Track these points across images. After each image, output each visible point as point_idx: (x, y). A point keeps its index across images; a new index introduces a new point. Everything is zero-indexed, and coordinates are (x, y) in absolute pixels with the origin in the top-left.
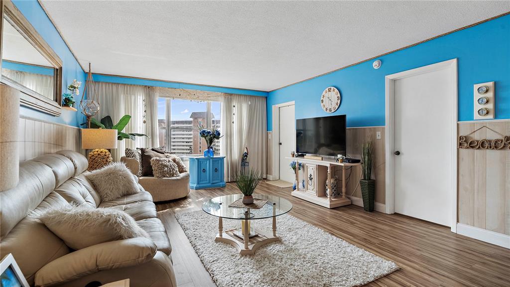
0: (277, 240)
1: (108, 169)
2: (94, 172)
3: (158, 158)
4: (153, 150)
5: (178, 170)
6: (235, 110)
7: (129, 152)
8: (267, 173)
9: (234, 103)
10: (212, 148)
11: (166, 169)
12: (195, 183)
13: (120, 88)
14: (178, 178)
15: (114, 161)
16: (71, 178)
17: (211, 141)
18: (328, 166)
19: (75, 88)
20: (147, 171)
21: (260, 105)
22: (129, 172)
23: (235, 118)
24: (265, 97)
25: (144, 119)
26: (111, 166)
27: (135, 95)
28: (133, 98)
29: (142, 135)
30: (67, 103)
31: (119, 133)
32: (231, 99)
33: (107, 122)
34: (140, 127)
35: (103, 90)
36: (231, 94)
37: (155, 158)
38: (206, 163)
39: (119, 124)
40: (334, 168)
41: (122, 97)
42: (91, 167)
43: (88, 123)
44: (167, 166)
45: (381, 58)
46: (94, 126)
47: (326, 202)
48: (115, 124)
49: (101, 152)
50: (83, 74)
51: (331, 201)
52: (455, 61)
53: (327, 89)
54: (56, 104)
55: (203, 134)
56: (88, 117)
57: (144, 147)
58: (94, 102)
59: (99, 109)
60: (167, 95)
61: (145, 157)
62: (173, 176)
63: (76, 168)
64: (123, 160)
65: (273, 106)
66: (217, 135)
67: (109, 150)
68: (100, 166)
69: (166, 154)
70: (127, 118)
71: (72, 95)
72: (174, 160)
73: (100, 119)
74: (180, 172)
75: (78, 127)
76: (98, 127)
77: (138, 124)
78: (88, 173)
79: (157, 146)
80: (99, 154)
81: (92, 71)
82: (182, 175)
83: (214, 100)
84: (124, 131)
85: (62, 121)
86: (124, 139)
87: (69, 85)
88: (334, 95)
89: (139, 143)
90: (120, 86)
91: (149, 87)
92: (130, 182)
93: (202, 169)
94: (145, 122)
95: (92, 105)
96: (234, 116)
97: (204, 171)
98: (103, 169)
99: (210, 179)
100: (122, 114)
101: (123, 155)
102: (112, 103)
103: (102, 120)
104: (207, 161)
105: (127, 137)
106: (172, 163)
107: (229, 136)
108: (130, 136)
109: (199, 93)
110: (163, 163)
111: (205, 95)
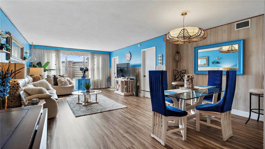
0: (97, 103)
1: (40, 82)
2: (35, 82)
3: (60, 79)
4: (59, 76)
5: (69, 83)
6: (96, 60)
7: (48, 76)
8: (110, 85)
9: (95, 57)
10: (85, 75)
11: (63, 83)
12: (77, 89)
13: (45, 51)
14: (68, 86)
15: (42, 79)
16: (28, 83)
17: (84, 72)
18: (124, 81)
19: (27, 53)
20: (56, 84)
21: (107, 57)
22: (48, 82)
23: (96, 63)
24: (109, 54)
25: (56, 63)
26: (41, 81)
27: (51, 53)
28: (51, 54)
29: (54, 70)
31: (44, 69)
32: (94, 55)
33: (39, 64)
34: (54, 67)
35: (37, 51)
36: (94, 53)
37: (59, 79)
39: (44, 65)
40: (125, 81)
41: (46, 54)
42: (33, 81)
43: (32, 65)
44: (64, 82)
45: (141, 44)
46: (34, 66)
47: (123, 94)
48: (43, 65)
49: (37, 76)
50: (29, 45)
51: (125, 93)
52: (155, 47)
53: (127, 53)
54: (22, 60)
55: (81, 69)
56: (32, 63)
57: (55, 74)
58: (34, 57)
59: (36, 59)
60: (66, 53)
61: (55, 78)
62: (66, 85)
63: (29, 80)
64: (46, 79)
65: (112, 58)
66: (87, 70)
67: (40, 75)
68: (37, 81)
69: (65, 77)
70: (48, 63)
71: (26, 56)
73: (36, 63)
74: (70, 84)
75: (28, 66)
76: (36, 67)
77: (53, 65)
78: (32, 83)
79: (61, 74)
80: (36, 77)
81: (33, 44)
82: (71, 85)
83: (86, 56)
84: (47, 68)
86: (47, 71)
87: (25, 52)
88: (129, 55)
89: (53, 73)
90: (45, 50)
91: (58, 50)
92: (48, 86)
93: (80, 83)
94: (56, 64)
95: (33, 58)
96: (95, 62)
97: (81, 84)
98: (38, 82)
99: (84, 88)
100: (46, 61)
101: (46, 77)
103: (37, 64)
104: (82, 80)
105: (47, 70)
106: (66, 81)
107: (93, 70)
108: (49, 70)
109: (79, 52)
110: (62, 80)
111: (82, 53)
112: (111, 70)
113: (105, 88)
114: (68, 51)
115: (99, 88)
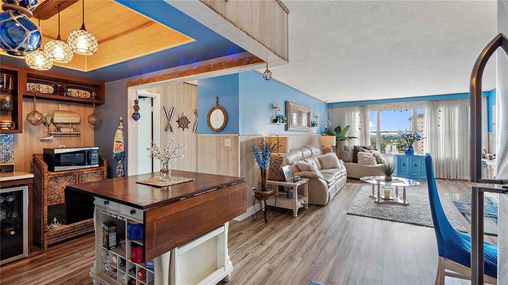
0: (404, 205)
1: (327, 155)
2: (322, 156)
3: (363, 152)
4: (363, 147)
5: (376, 161)
6: (441, 115)
7: (345, 148)
9: (440, 108)
10: (412, 147)
13: (346, 109)
14: (373, 166)
17: (412, 142)
19: (317, 117)
20: (354, 160)
22: (336, 157)
23: (442, 122)
25: (360, 127)
28: (353, 113)
29: (357, 138)
30: (313, 125)
31: (341, 137)
33: (338, 130)
34: (357, 133)
37: (361, 153)
38: (406, 159)
39: (343, 131)
41: (346, 113)
42: (321, 154)
43: (326, 132)
44: (367, 158)
46: (330, 134)
49: (328, 147)
54: (307, 127)
55: (404, 136)
56: (326, 129)
57: (357, 145)
59: (330, 123)
60: (376, 109)
61: (355, 150)
62: (371, 164)
63: (312, 153)
66: (418, 138)
69: (372, 150)
71: (316, 121)
72: (374, 155)
74: (378, 163)
77: (356, 131)
78: (319, 156)
80: (326, 148)
85: (312, 133)
91: (363, 105)
92: (336, 162)
93: (402, 163)
94: (360, 129)
95: (327, 122)
96: (440, 120)
97: (404, 165)
98: (325, 155)
99: (409, 172)
100: (346, 125)
102: (342, 119)
103: (335, 129)
105: (345, 139)
106: (372, 156)
107: (435, 137)
108: (347, 139)
109: (402, 104)
110: (365, 155)
111: (409, 105)
112: (490, 137)
113: (454, 180)
114: (380, 105)
115: (452, 178)
